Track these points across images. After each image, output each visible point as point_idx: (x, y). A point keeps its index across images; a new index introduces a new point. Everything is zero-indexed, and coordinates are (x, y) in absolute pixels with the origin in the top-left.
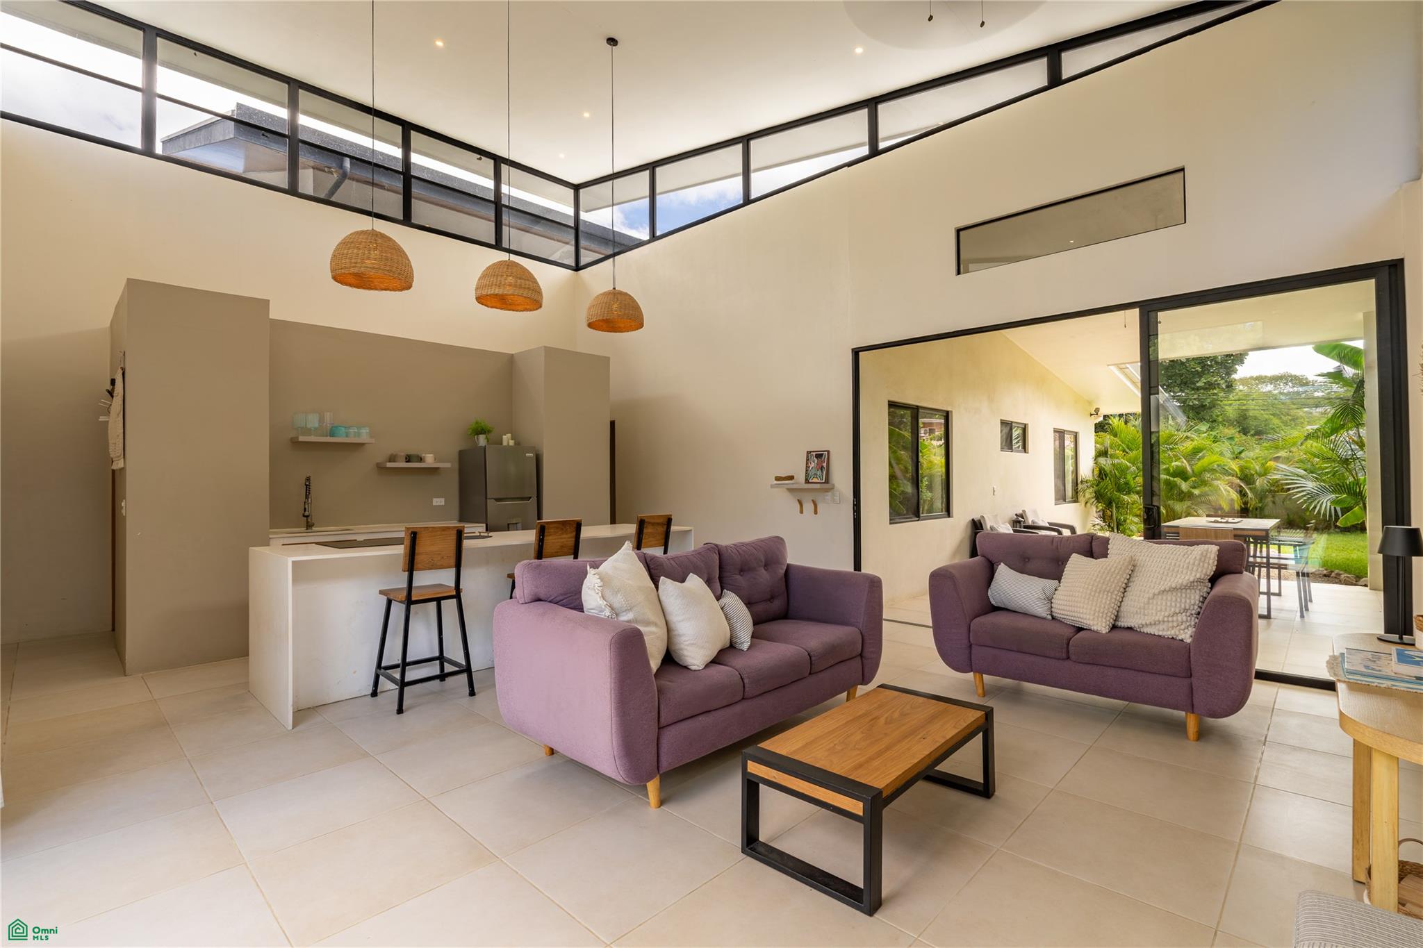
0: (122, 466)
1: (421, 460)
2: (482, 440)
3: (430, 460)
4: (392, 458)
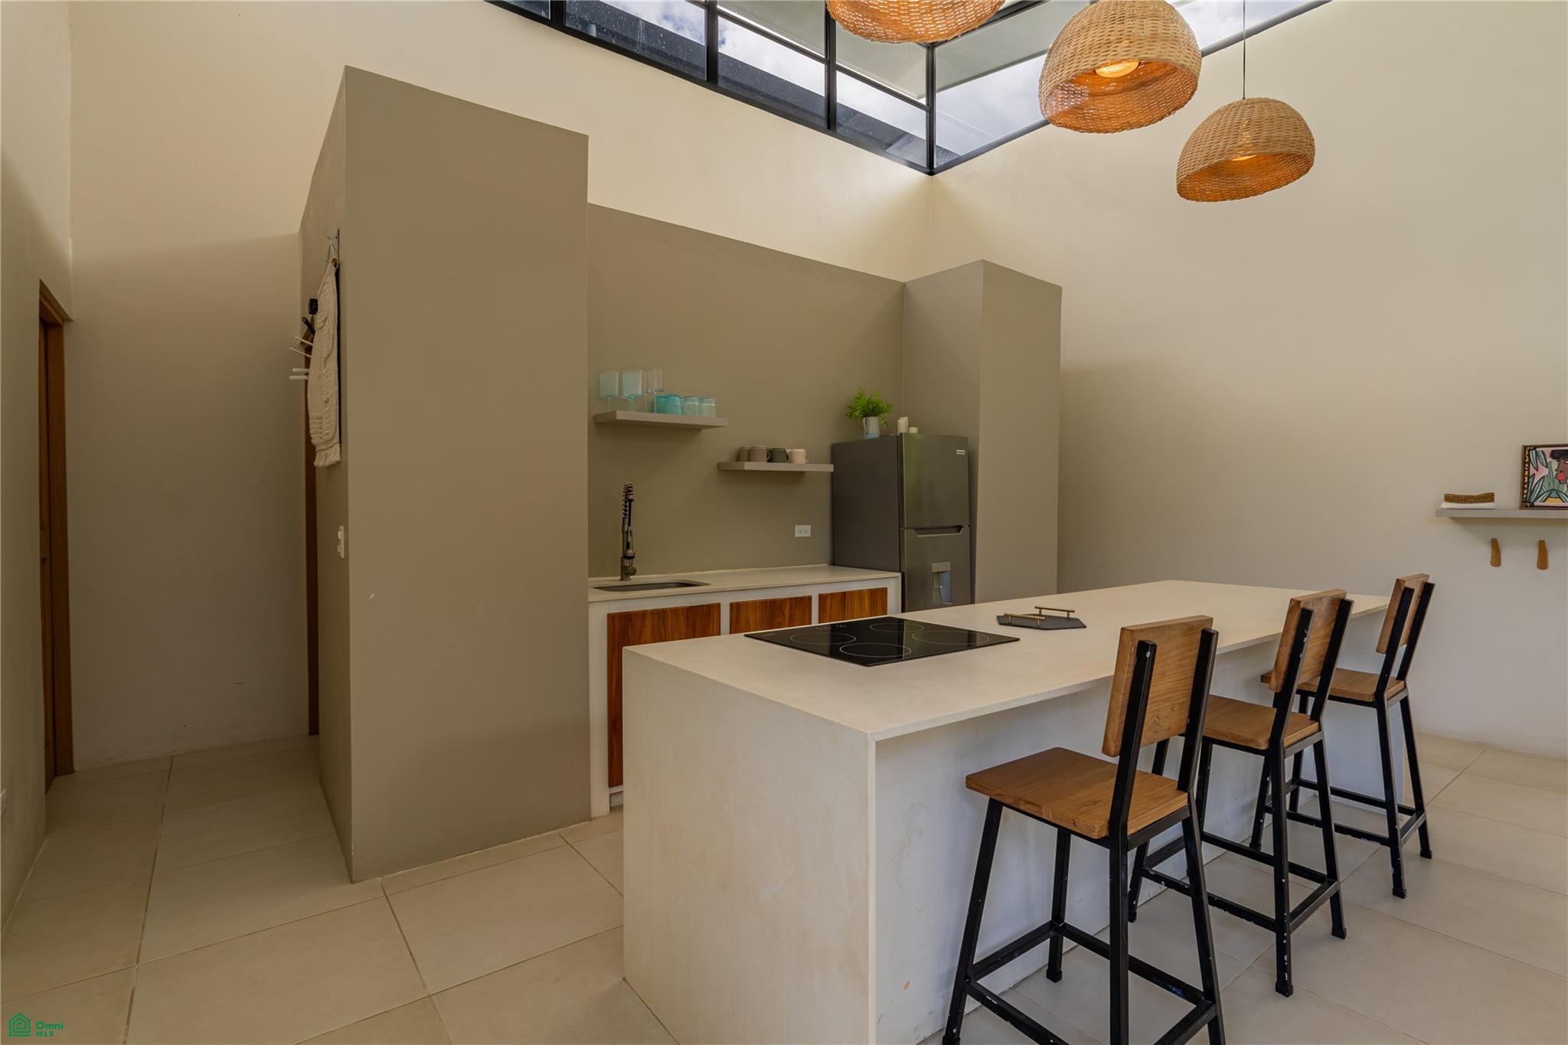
0: (337, 458)
1: (787, 458)
2: (873, 428)
3: (800, 459)
4: (748, 454)
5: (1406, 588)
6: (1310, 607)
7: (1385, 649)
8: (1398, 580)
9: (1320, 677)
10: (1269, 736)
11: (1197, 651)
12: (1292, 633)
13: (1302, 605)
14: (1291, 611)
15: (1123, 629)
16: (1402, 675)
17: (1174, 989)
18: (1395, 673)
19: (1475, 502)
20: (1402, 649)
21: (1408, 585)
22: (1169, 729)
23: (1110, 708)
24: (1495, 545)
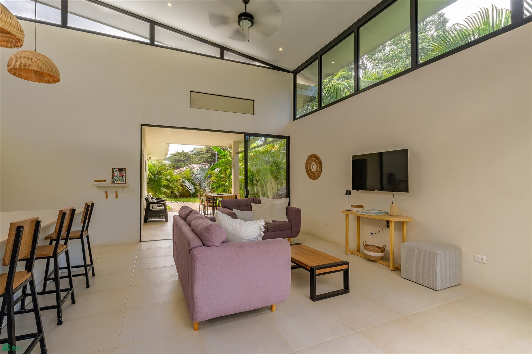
5: (88, 205)
6: (65, 212)
7: (83, 222)
8: (86, 203)
9: (67, 232)
10: (53, 252)
11: (34, 228)
12: (60, 220)
13: (63, 211)
14: (60, 213)
15: (11, 223)
16: (87, 229)
17: (26, 338)
18: (85, 229)
19: (102, 182)
20: (87, 221)
21: (88, 204)
22: (25, 253)
23: (6, 250)
24: (106, 193)
